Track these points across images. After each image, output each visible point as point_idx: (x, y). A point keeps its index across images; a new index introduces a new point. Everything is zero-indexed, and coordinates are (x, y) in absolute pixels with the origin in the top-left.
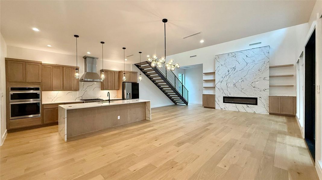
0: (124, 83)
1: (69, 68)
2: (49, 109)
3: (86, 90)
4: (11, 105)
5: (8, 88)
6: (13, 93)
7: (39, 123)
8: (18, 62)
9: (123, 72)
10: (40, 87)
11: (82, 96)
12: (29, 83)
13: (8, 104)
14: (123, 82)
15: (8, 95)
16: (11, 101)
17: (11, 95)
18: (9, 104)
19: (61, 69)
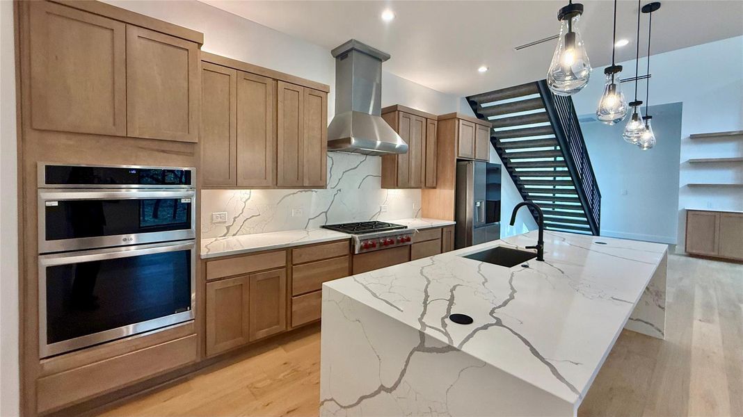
0: (463, 163)
1: (297, 88)
2: (230, 283)
3: (338, 187)
4: (51, 270)
5: (29, 168)
6: (60, 202)
7: (189, 355)
8: (89, 18)
9: (459, 119)
10: (193, 170)
11: (326, 212)
12: (143, 143)
13: (30, 261)
14: (458, 160)
15: (30, 210)
16: (46, 245)
17: (48, 208)
18: (36, 260)
19: (270, 88)
